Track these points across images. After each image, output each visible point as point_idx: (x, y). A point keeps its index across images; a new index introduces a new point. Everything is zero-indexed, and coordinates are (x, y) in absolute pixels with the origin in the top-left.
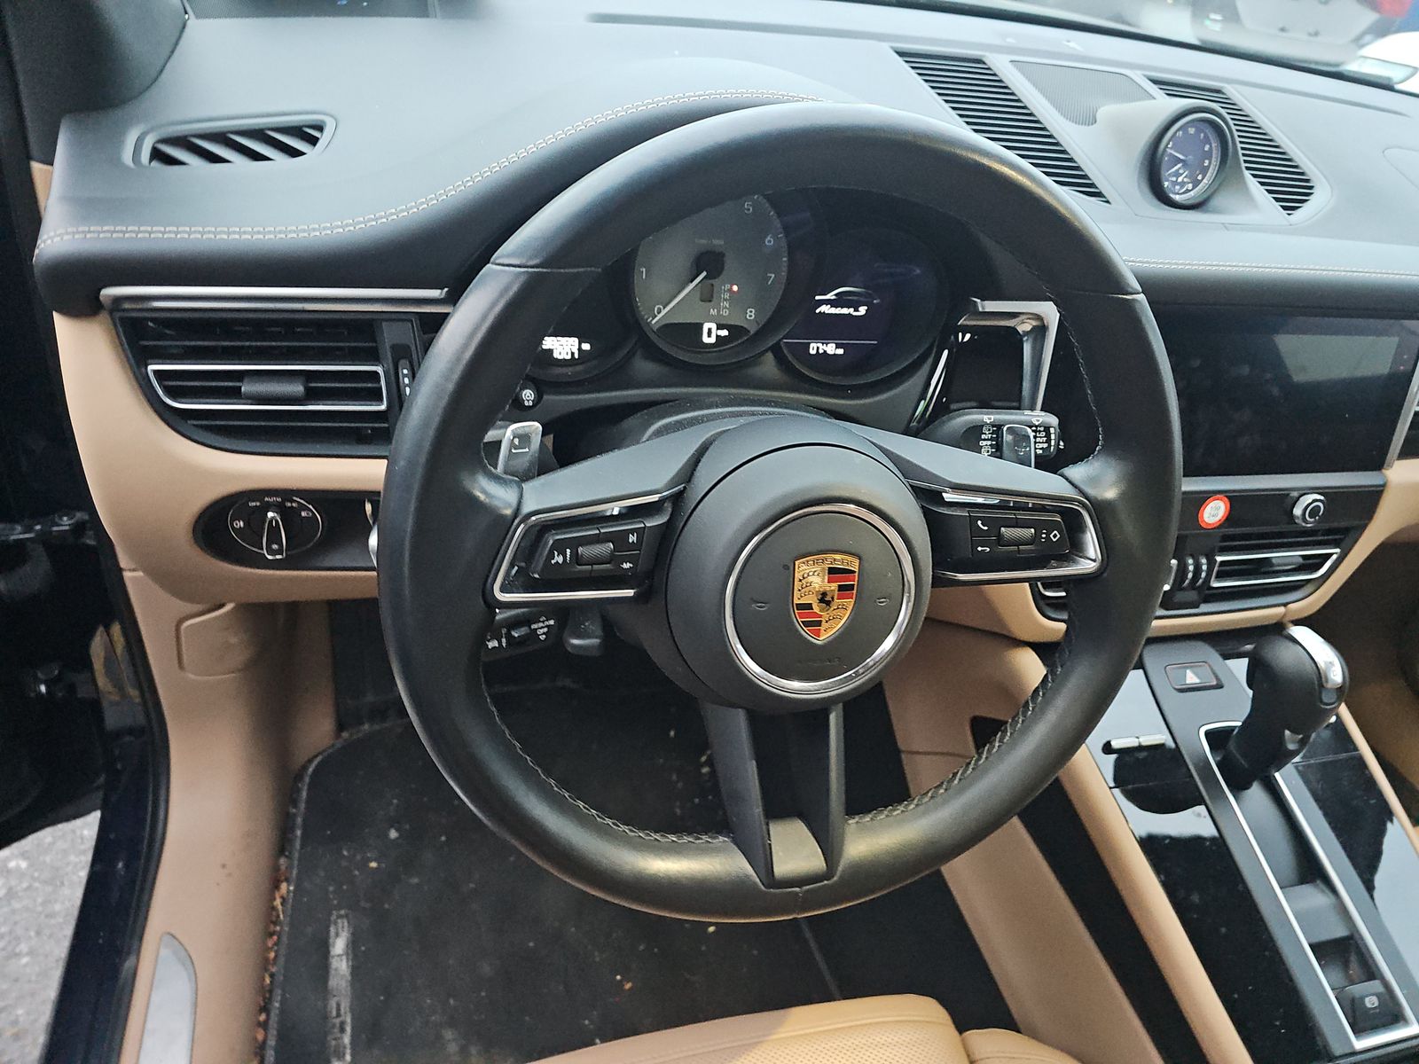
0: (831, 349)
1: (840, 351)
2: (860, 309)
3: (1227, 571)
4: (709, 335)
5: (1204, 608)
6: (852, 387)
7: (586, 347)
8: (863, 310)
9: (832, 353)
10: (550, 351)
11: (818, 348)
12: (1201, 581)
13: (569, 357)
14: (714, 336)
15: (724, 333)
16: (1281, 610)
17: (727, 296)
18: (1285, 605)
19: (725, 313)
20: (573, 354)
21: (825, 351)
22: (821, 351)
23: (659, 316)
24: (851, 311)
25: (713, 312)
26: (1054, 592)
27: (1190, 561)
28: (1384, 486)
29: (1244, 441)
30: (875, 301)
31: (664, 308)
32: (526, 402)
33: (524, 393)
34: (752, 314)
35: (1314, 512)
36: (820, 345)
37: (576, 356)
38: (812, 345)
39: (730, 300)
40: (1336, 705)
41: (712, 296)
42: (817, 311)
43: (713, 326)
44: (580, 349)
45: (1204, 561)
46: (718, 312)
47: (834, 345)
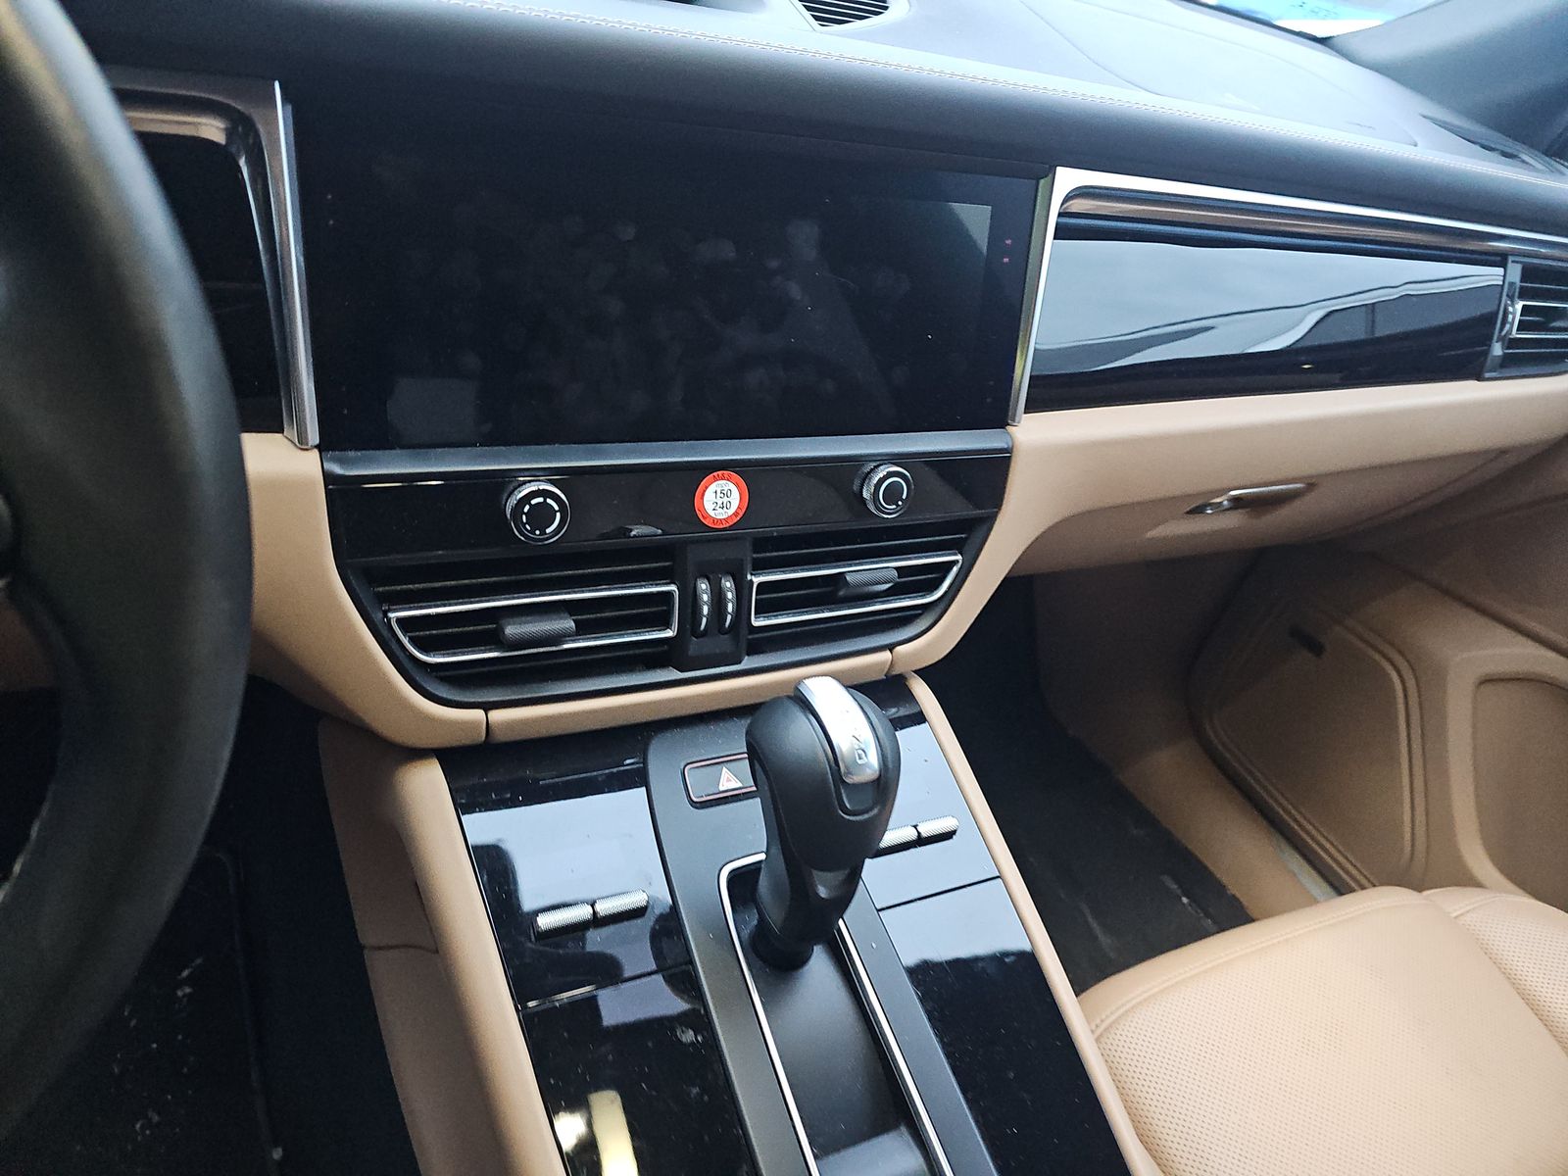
3: (774, 599)
5: (748, 663)
12: (729, 617)
16: (886, 655)
18: (891, 647)
26: (444, 655)
27: (703, 586)
28: (1009, 450)
29: (754, 377)
35: (892, 494)
40: (875, 811)
45: (728, 584)
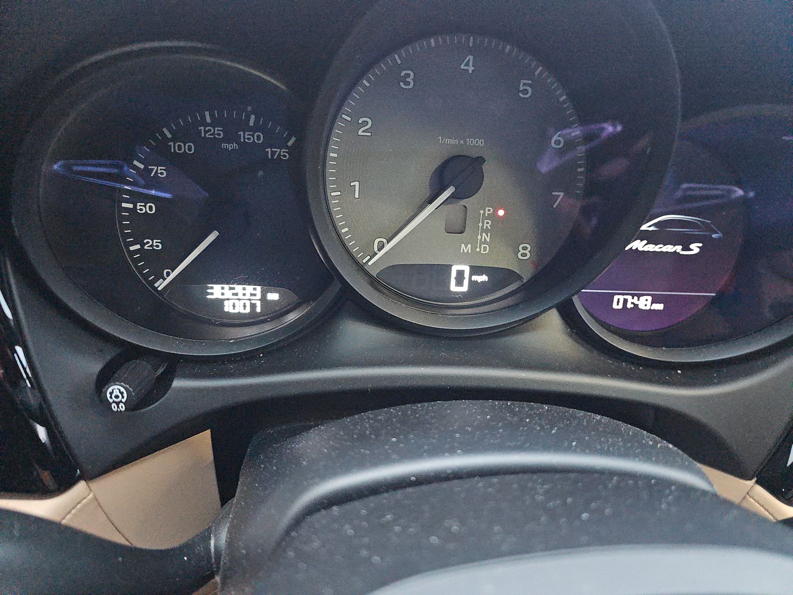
0: (645, 303)
1: (659, 307)
2: (692, 246)
4: (459, 282)
6: (686, 367)
7: (273, 296)
8: (695, 248)
9: (648, 308)
10: (220, 303)
11: (625, 301)
13: (248, 310)
14: (466, 282)
15: (484, 278)
17: (488, 224)
19: (484, 250)
20: (253, 306)
21: (636, 306)
22: (629, 306)
23: (380, 254)
24: (678, 248)
25: (465, 249)
30: (714, 236)
31: (388, 242)
32: (114, 405)
33: (110, 390)
34: (527, 252)
36: (629, 298)
37: (258, 310)
38: (616, 298)
39: (491, 231)
41: (465, 227)
42: (627, 249)
43: (466, 269)
44: (263, 299)
46: (474, 248)
47: (650, 298)
